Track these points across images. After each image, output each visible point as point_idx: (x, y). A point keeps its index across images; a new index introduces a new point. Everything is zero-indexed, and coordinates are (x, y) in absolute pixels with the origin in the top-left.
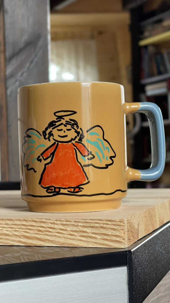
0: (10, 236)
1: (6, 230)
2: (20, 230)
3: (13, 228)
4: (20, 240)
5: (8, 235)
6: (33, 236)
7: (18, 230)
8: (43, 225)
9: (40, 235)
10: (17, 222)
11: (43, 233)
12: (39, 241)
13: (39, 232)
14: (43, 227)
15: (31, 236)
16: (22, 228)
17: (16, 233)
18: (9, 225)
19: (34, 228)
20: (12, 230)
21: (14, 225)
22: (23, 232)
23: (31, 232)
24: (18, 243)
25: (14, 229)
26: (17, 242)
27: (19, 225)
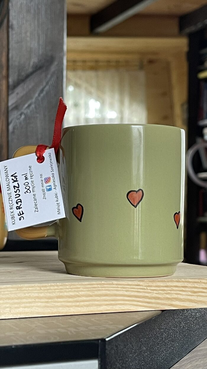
0: (161, 300)
1: (156, 293)
2: (172, 292)
3: (164, 290)
4: (171, 303)
5: (158, 298)
6: (186, 298)
7: (169, 292)
8: (196, 285)
9: (193, 297)
10: (170, 283)
11: (196, 294)
12: (192, 303)
13: (192, 293)
14: (196, 288)
15: (183, 298)
16: (174, 290)
17: (168, 296)
18: (160, 287)
19: (187, 289)
20: (163, 292)
21: (166, 286)
22: (176, 294)
23: (184, 293)
24: (169, 307)
25: (165, 292)
26: (169, 305)
27: (171, 286)
